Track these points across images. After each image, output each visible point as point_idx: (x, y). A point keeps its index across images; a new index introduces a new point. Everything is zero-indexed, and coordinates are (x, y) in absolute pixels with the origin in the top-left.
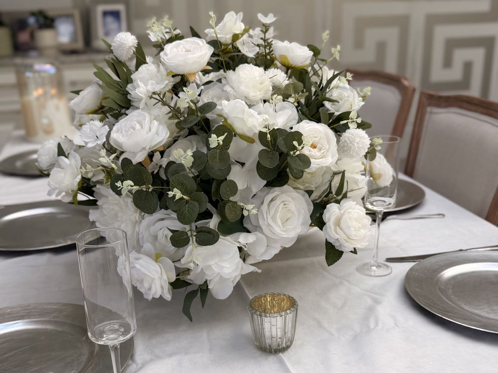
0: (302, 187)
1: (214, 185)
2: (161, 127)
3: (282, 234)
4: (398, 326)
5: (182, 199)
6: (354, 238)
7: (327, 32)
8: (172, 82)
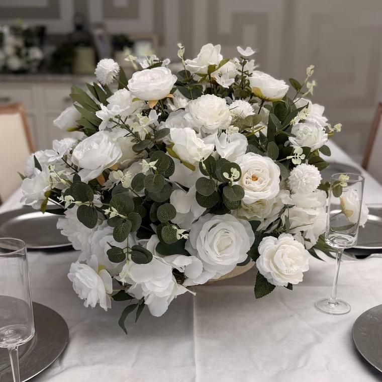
0: (248, 217)
1: (153, 206)
2: (116, 148)
3: (217, 261)
4: (327, 369)
5: (117, 217)
6: (286, 274)
7: (312, 67)
8: (142, 108)
